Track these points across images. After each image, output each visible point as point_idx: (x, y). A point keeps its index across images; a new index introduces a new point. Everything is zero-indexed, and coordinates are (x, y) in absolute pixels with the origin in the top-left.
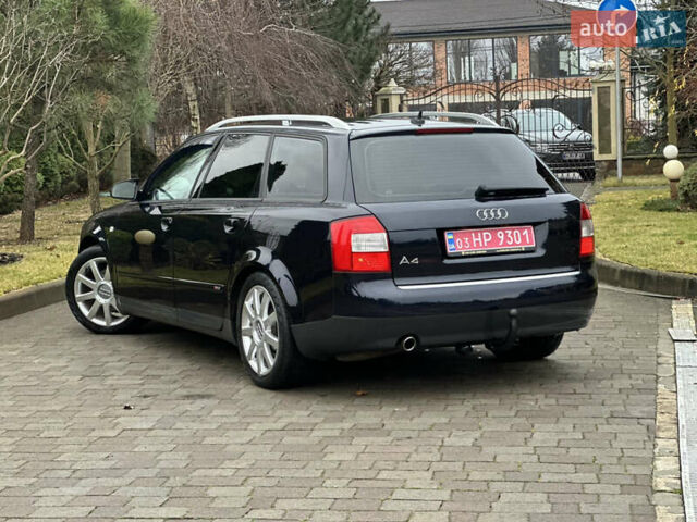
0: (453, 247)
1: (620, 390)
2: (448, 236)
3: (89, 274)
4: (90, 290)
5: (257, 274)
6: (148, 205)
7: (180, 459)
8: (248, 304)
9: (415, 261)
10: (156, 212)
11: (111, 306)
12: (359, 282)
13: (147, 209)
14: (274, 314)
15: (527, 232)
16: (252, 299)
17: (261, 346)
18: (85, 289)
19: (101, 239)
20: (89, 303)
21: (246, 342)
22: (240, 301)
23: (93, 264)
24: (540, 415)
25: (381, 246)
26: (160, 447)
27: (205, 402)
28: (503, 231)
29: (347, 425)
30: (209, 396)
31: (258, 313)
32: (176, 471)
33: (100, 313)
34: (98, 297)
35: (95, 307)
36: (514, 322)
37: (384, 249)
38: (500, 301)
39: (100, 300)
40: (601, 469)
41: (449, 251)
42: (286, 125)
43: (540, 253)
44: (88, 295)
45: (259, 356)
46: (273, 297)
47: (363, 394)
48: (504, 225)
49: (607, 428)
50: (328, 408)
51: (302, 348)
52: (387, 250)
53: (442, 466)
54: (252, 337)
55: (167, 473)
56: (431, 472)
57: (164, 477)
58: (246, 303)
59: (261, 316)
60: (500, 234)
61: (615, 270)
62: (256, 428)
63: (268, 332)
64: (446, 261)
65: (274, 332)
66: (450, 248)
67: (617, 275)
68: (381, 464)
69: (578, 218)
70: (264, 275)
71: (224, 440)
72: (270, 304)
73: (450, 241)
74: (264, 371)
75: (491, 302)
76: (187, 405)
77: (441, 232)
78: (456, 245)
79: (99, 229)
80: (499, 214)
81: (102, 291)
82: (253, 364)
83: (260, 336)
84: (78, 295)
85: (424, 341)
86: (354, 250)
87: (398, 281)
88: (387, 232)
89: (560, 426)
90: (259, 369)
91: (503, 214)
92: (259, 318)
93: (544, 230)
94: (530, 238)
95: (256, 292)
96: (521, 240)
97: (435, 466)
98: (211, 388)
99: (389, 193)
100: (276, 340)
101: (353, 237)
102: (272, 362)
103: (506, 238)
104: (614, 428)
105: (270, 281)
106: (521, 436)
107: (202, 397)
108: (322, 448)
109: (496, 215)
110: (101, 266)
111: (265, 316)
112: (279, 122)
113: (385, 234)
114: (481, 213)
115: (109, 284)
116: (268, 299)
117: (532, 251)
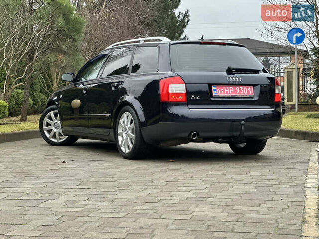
0: (216, 92)
1: (292, 163)
2: (214, 88)
3: (50, 118)
4: (51, 125)
5: (126, 107)
6: (77, 84)
7: (87, 175)
8: (121, 121)
9: (198, 97)
10: (81, 86)
11: (59, 133)
12: (172, 105)
13: (77, 86)
14: (133, 124)
15: (250, 88)
16: (123, 119)
17: (127, 139)
18: (48, 125)
19: (57, 102)
20: (50, 131)
21: (120, 139)
22: (118, 120)
23: (52, 113)
24: (254, 167)
25: (183, 90)
26: (78, 172)
27: (100, 162)
28: (239, 87)
29: (164, 168)
30: (101, 161)
31: (126, 124)
32: (84, 178)
33: (54, 136)
34: (54, 129)
35: (52, 133)
36: (243, 128)
37: (185, 91)
38: (237, 119)
39: (55, 130)
40: (281, 181)
41: (213, 94)
42: (141, 42)
43: (256, 98)
44: (49, 128)
45: (126, 145)
46: (133, 116)
47: (173, 162)
48: (239, 84)
49: (284, 171)
50: (156, 164)
51: (145, 139)
52: (185, 92)
53: (207, 179)
54: (122, 136)
55: (81, 178)
56: (202, 180)
57: (79, 179)
58: (120, 121)
59: (127, 125)
60: (238, 88)
61: (292, 132)
62: (123, 169)
63: (130, 133)
64: (212, 99)
65: (133, 133)
66: (214, 93)
67: (293, 134)
68: (179, 178)
69: (274, 85)
70: (129, 107)
71: (107, 171)
72: (131, 120)
73: (215, 90)
74: (127, 151)
75: (233, 120)
76: (92, 163)
77: (210, 85)
78: (217, 92)
79: (56, 98)
80: (237, 79)
81: (56, 126)
82: (123, 149)
83: (126, 135)
84: (45, 128)
85: (201, 134)
86: (170, 92)
87: (190, 106)
88: (186, 84)
89: (263, 170)
90: (125, 151)
91: (239, 79)
92: (126, 127)
93: (258, 88)
94: (251, 91)
95: (125, 115)
96: (247, 92)
97: (204, 179)
98: (103, 159)
99: (187, 67)
100: (133, 136)
101: (170, 86)
102: (131, 146)
103: (240, 90)
104: (288, 171)
105: (132, 109)
106: (244, 173)
107: (99, 161)
108: (152, 174)
109: (236, 79)
110: (56, 115)
111: (129, 125)
112: (139, 42)
113: (185, 85)
114: (229, 78)
115: (59, 123)
116: (130, 117)
117: (253, 98)
